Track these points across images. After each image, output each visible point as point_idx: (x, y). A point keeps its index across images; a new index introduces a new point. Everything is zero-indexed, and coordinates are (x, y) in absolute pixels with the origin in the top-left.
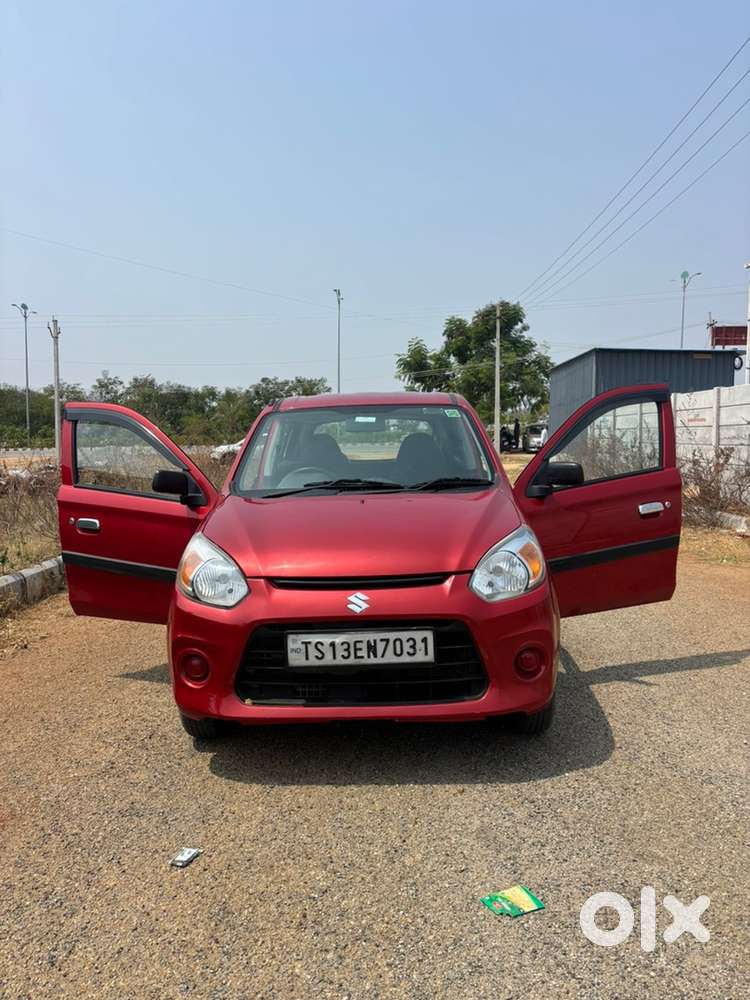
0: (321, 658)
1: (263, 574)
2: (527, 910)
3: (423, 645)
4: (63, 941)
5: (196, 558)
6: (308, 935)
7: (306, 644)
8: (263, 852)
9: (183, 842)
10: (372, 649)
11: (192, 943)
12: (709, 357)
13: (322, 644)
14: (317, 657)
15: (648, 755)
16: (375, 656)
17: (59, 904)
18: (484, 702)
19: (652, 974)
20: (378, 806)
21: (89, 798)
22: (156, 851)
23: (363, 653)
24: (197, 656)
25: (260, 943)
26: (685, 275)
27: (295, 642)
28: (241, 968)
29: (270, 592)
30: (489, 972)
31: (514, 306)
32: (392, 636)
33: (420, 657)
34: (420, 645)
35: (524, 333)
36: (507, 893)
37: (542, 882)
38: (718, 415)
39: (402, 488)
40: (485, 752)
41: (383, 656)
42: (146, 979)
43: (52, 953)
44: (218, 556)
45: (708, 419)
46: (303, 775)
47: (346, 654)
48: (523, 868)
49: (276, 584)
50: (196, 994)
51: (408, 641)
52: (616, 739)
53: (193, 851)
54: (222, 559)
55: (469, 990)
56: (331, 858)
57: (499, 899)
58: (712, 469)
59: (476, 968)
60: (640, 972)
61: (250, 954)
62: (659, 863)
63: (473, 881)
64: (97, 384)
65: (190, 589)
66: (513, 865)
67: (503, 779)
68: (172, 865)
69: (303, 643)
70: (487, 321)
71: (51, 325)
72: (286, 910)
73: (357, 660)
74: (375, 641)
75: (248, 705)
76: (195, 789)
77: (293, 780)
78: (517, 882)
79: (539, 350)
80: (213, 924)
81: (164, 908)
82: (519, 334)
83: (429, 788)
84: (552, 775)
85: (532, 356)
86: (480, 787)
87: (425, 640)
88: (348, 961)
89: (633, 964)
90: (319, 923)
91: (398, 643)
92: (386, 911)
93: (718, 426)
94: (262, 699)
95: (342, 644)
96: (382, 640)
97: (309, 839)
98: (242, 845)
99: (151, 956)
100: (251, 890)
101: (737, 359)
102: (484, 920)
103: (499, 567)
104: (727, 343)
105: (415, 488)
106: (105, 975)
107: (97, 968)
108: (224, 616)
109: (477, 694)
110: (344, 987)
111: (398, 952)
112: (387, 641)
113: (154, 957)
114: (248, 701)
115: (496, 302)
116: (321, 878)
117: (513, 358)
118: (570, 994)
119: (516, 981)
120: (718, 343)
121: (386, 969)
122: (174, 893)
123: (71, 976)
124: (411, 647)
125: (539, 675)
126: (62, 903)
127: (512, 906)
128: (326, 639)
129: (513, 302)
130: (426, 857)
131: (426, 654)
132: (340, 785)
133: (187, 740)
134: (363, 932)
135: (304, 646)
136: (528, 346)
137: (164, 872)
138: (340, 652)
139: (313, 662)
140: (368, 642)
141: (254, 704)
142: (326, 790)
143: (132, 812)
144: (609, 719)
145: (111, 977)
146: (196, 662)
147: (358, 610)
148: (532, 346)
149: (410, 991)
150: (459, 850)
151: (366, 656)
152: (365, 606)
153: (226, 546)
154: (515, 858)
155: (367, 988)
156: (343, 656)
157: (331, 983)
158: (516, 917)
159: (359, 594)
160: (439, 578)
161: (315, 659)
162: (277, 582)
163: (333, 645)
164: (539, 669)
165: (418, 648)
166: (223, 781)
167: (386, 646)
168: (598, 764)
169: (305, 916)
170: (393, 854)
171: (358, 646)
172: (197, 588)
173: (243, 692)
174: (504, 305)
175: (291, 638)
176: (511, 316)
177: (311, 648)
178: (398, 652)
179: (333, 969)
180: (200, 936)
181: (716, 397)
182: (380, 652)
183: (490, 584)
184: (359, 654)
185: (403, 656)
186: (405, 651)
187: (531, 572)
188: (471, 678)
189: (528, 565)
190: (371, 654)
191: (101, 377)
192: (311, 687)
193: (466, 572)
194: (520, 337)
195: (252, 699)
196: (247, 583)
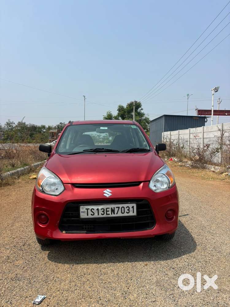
0: (94, 215)
1: (70, 182)
3: (132, 209)
5: (43, 176)
7: (87, 209)
8: (72, 296)
9: (38, 293)
10: (113, 211)
12: (198, 118)
13: (94, 209)
14: (91, 214)
15: (209, 248)
16: (114, 214)
18: (154, 230)
20: (115, 272)
22: (27, 297)
23: (110, 213)
24: (44, 214)
26: (188, 95)
27: (83, 209)
29: (73, 189)
31: (139, 103)
32: (121, 206)
33: (131, 214)
34: (131, 209)
35: (142, 111)
38: (203, 135)
39: (119, 151)
40: (151, 248)
41: (117, 214)
44: (53, 176)
45: (200, 136)
46: (85, 260)
47: (103, 213)
48: (177, 298)
49: (75, 186)
51: (127, 208)
52: (196, 241)
53: (43, 297)
54: (54, 177)
56: (100, 297)
64: (6, 123)
65: (41, 188)
66: (173, 297)
67: (160, 259)
68: (34, 304)
69: (86, 209)
70: (131, 107)
73: (107, 215)
74: (114, 208)
75: (63, 233)
76: (42, 268)
77: (81, 262)
79: (146, 116)
83: (134, 264)
84: (178, 257)
85: (144, 118)
86: (152, 262)
87: (133, 207)
91: (123, 208)
93: (203, 138)
94: (69, 231)
95: (102, 209)
96: (117, 207)
97: (90, 289)
98: (62, 293)
101: (206, 119)
103: (158, 179)
104: (202, 115)
105: (124, 152)
108: (54, 199)
109: (151, 227)
112: (119, 208)
114: (64, 232)
115: (133, 101)
117: (138, 118)
120: (199, 114)
124: (128, 210)
125: (174, 219)
128: (95, 207)
129: (138, 101)
130: (138, 295)
131: (133, 212)
133: (38, 246)
135: (87, 210)
138: (101, 212)
139: (90, 216)
140: (112, 208)
141: (66, 233)
142: (94, 265)
143: (17, 278)
144: (192, 234)
146: (43, 217)
147: (108, 196)
148: (144, 115)
150: (151, 292)
151: (110, 214)
152: (110, 194)
153: (55, 172)
154: (173, 294)
156: (102, 214)
159: (108, 190)
160: (138, 183)
161: (91, 215)
162: (75, 185)
163: (98, 209)
164: (173, 218)
166: (53, 263)
167: (119, 209)
168: (193, 252)
170: (125, 295)
171: (108, 210)
172: (44, 188)
173: (62, 228)
174: (136, 102)
175: (81, 207)
176: (138, 105)
177: (89, 211)
178: (123, 212)
181: (203, 129)
182: (116, 212)
183: (155, 186)
184: (108, 213)
185: (124, 214)
186: (125, 211)
187: (170, 181)
188: (149, 221)
189: (169, 178)
190: (113, 213)
191: (8, 121)
192: (88, 226)
193: (147, 181)
194: (140, 112)
195: (65, 231)
196: (64, 186)
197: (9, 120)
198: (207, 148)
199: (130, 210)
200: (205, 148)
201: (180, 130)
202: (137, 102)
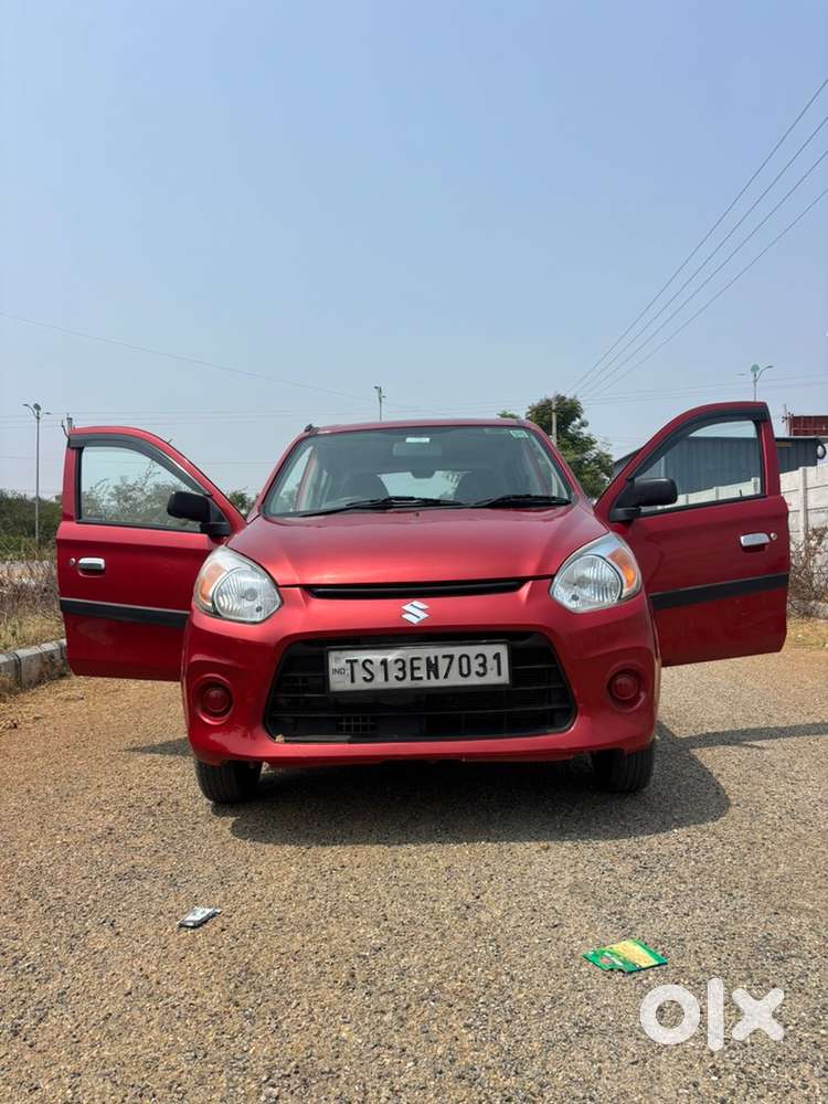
0: (371, 680)
1: (298, 582)
2: (644, 965)
3: (495, 662)
4: (32, 1008)
5: (218, 569)
6: (358, 996)
7: (352, 662)
8: (298, 912)
9: (195, 902)
10: (432, 667)
11: (203, 1007)
12: (789, 445)
13: (371, 662)
14: (365, 678)
15: (771, 812)
16: (437, 677)
17: (31, 969)
18: (574, 734)
19: (823, 1032)
20: (442, 864)
21: (79, 862)
22: (161, 914)
23: (422, 673)
24: (215, 684)
25: (294, 1004)
26: (755, 369)
27: (337, 661)
28: (269, 1032)
29: (306, 601)
30: (603, 1033)
31: (571, 400)
32: (457, 651)
33: (492, 678)
34: (491, 663)
35: (583, 430)
36: (617, 948)
37: (659, 937)
38: (805, 498)
40: (571, 811)
41: (446, 676)
42: (139, 1047)
43: (17, 1021)
44: (246, 565)
46: (348, 835)
47: (401, 675)
48: (633, 923)
49: (314, 592)
50: (207, 1063)
51: (477, 657)
52: (731, 797)
53: (208, 911)
54: (249, 568)
55: (579, 1053)
57: (606, 954)
58: (803, 555)
59: (584, 1029)
60: (805, 1030)
61: (280, 1018)
62: (808, 915)
63: (570, 936)
64: (114, 491)
65: (210, 604)
66: (620, 919)
67: (597, 836)
68: (181, 926)
69: (347, 661)
70: (543, 415)
71: (66, 424)
72: (328, 969)
73: (415, 682)
74: (436, 658)
75: (278, 742)
76: (212, 853)
77: (334, 840)
78: (626, 936)
79: (600, 447)
80: (232, 986)
81: (167, 970)
82: (577, 430)
83: (505, 845)
84: (657, 832)
85: (592, 453)
86: (569, 844)
87: (497, 657)
88: (412, 1022)
89: (794, 1022)
90: (373, 983)
91: (464, 661)
92: (460, 969)
93: (806, 511)
94: (297, 734)
95: (396, 661)
96: (444, 657)
97: (357, 898)
98: (270, 905)
99: (148, 1022)
100: (282, 950)
101: (820, 447)
102: (589, 976)
103: (583, 577)
104: (806, 433)
106: (86, 1044)
107: (74, 1036)
108: (252, 634)
109: (562, 725)
110: (408, 1052)
111: (478, 1013)
112: (451, 657)
113: (152, 1023)
114: (280, 738)
115: (551, 396)
116: (373, 936)
117: (572, 456)
118: (716, 1056)
119: (640, 1043)
120: (796, 433)
121: (463, 1031)
122: (182, 955)
123: (39, 1046)
124: (480, 665)
125: (638, 706)
126: (34, 968)
127: (624, 962)
128: (376, 656)
129: (569, 396)
130: (508, 912)
131: (499, 674)
132: (393, 844)
133: (204, 804)
134: (431, 991)
135: (349, 665)
136: (587, 444)
137: (170, 934)
138: (394, 672)
139: (360, 685)
140: (428, 659)
141: (286, 741)
142: (375, 850)
143: (132, 875)
145: (92, 1046)
146: (214, 693)
147: (415, 620)
148: (592, 443)
149: (498, 1056)
150: (549, 906)
151: (425, 678)
152: (423, 615)
153: (256, 558)
154: (621, 913)
155: (440, 1052)
156: (397, 677)
157: (390, 1047)
158: (631, 973)
159: (416, 603)
160: (513, 584)
161: (363, 682)
162: (312, 591)
163: (384, 663)
164: (637, 698)
165: (490, 667)
166: (248, 843)
167: (450, 663)
169: (353, 976)
170: (464, 911)
171: (416, 664)
172: (219, 605)
173: (274, 726)
174: (561, 399)
175: (333, 656)
176: (565, 412)
177: (358, 668)
178: (465, 671)
179: (392, 1032)
180: (214, 1000)
181: (802, 478)
182: (442, 671)
183: (575, 598)
184: (417, 674)
185: (470, 677)
186: (473, 670)
187: (625, 582)
188: (554, 706)
189: (620, 572)
190: (432, 674)
191: (119, 483)
192: (356, 719)
193: (545, 578)
194: (578, 433)
195: (285, 736)
196: (278, 592)
197: (123, 479)
198: (819, 544)
199: (488, 665)
200: (813, 543)
201: (720, 488)
202: (564, 398)
